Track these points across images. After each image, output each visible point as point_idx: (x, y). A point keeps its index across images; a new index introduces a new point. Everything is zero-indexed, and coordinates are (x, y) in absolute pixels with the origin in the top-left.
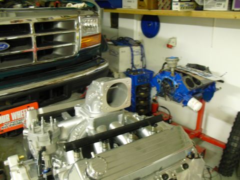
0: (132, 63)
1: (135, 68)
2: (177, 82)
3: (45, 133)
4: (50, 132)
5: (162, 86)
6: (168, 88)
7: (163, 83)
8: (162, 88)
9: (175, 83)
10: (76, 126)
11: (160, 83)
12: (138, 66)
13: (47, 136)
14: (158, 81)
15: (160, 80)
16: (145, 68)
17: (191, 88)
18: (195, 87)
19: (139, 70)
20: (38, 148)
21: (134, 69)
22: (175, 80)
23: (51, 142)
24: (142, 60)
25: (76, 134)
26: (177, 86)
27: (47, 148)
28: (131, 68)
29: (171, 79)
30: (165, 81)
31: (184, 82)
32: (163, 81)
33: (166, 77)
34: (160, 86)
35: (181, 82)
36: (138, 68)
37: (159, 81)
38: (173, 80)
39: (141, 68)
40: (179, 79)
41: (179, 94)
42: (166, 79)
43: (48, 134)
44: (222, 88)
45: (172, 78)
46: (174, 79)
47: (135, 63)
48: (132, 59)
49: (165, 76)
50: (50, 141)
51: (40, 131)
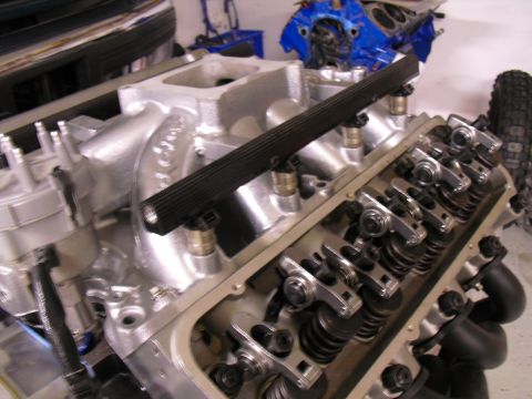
0: (206, 21)
1: (215, 31)
2: (354, 22)
3: (36, 182)
4: (58, 173)
5: (313, 41)
6: (332, 42)
7: (313, 35)
8: (314, 47)
9: (349, 26)
10: (145, 148)
11: (306, 37)
12: (219, 26)
13: (54, 194)
14: (300, 32)
15: (306, 28)
16: (236, 28)
17: (391, 31)
18: (397, 28)
19: (226, 36)
20: (21, 259)
21: (211, 35)
22: (348, 18)
23: (73, 217)
24: (226, 10)
25: (163, 163)
26: (354, 32)
27: (62, 249)
28: (204, 33)
29: (334, 17)
30: (319, 28)
31: (372, 19)
32: (314, 30)
33: (322, 16)
34: (308, 44)
35: (364, 19)
36: (221, 31)
37: (304, 32)
38: (342, 18)
39: (228, 30)
40: (355, 14)
41: (362, 53)
42: (321, 22)
43: (53, 185)
44: (445, 29)
45: (338, 13)
46: (343, 15)
47: (212, 20)
48: (205, 10)
49: (316, 12)
50: (67, 211)
51: (14, 182)
